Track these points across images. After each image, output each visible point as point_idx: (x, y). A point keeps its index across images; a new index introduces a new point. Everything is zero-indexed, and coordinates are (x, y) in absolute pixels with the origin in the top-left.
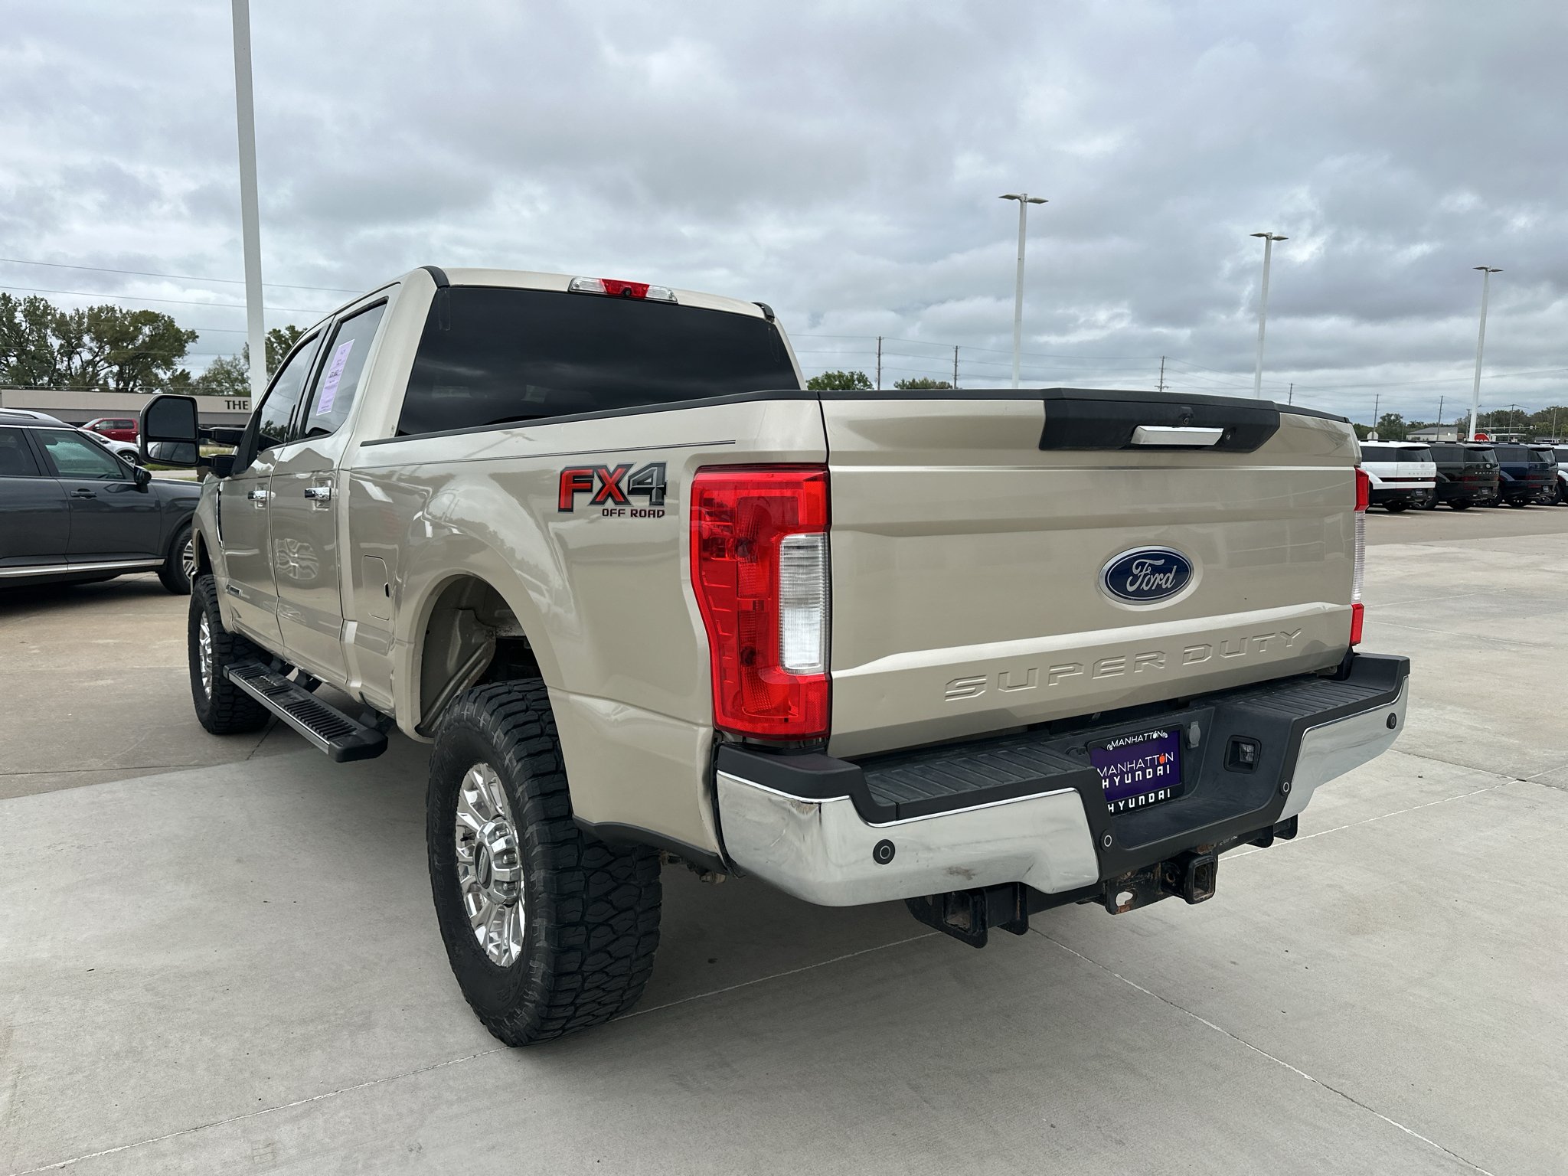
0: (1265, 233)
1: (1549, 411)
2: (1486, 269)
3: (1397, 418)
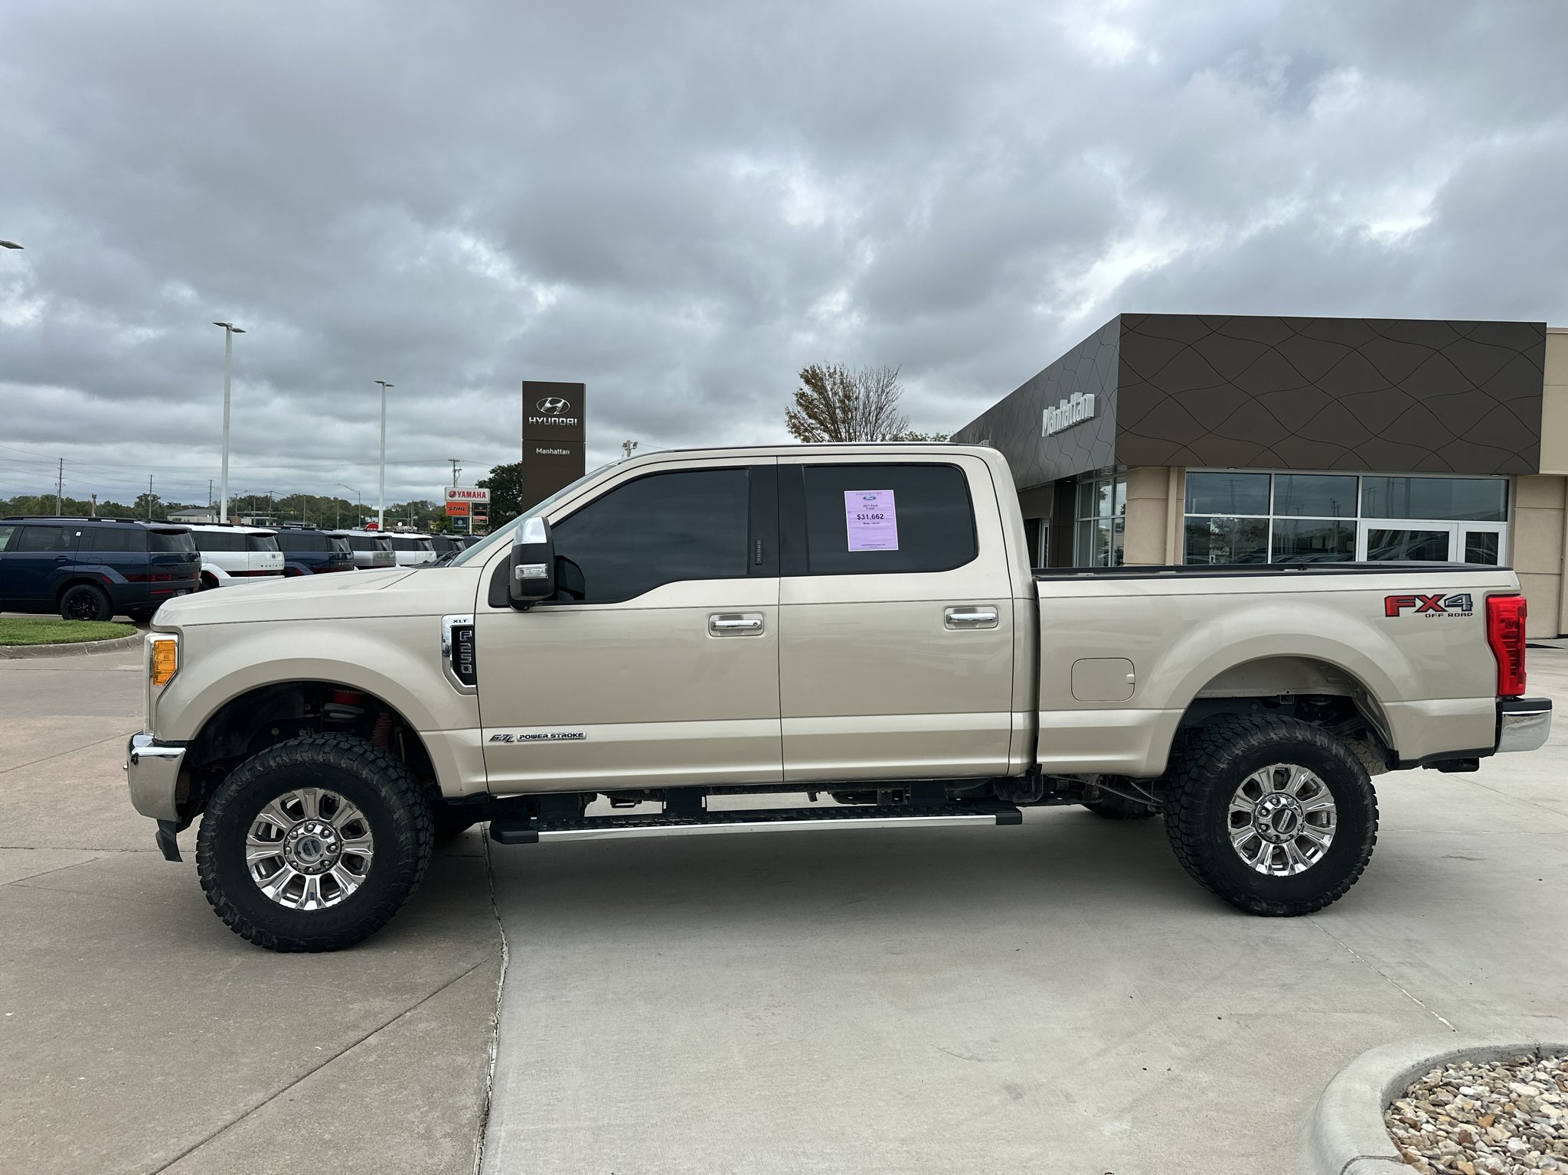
0: (226, 323)
1: (292, 498)
2: (383, 383)
3: (154, 498)
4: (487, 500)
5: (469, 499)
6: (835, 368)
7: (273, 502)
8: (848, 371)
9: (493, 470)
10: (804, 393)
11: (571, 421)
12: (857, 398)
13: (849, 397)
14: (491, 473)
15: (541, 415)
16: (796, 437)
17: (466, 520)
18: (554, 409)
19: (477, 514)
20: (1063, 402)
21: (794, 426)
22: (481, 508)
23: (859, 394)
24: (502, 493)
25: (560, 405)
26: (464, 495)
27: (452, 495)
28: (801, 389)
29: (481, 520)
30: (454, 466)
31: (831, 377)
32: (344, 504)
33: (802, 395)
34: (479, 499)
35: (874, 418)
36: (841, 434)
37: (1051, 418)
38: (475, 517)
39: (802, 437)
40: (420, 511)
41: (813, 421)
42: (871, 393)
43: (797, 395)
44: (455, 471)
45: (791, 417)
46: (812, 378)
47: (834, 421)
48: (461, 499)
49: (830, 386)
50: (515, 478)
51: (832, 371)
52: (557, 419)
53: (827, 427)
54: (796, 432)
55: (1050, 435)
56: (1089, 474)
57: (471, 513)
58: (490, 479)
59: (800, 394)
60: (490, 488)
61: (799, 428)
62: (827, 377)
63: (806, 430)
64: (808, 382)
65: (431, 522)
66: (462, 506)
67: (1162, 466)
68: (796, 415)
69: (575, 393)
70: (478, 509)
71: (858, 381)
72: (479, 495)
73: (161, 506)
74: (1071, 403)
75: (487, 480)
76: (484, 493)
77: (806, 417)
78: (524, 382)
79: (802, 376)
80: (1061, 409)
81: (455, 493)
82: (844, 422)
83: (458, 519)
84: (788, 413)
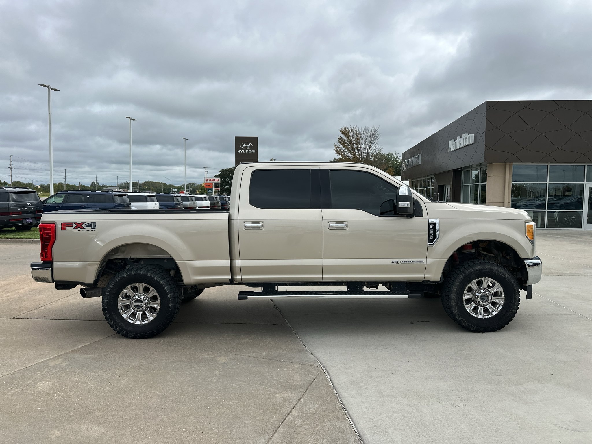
0: (130, 117)
1: (146, 182)
2: (185, 138)
3: (97, 183)
4: (219, 182)
5: (213, 182)
6: (354, 128)
7: (139, 184)
8: (359, 128)
9: (220, 171)
10: (341, 138)
11: (253, 151)
12: (362, 139)
13: (359, 139)
14: (219, 172)
15: (242, 149)
16: (338, 155)
17: (212, 190)
18: (247, 147)
19: (216, 187)
20: (459, 138)
21: (337, 151)
22: (217, 185)
23: (363, 137)
24: (223, 179)
25: (249, 145)
26: (211, 180)
27: (207, 180)
28: (340, 136)
29: (217, 190)
30: (206, 170)
31: (352, 131)
32: (165, 184)
33: (341, 139)
34: (216, 182)
35: (369, 147)
36: (356, 154)
37: (453, 144)
38: (215, 188)
39: (340, 155)
40: (192, 186)
41: (345, 149)
42: (368, 137)
43: (338, 138)
44: (206, 171)
45: (336, 148)
46: (345, 132)
47: (353, 148)
48: (210, 182)
49: (352, 135)
50: (228, 174)
51: (352, 129)
52: (248, 151)
53: (350, 151)
54: (338, 153)
55: (452, 151)
56: (468, 167)
57: (213, 187)
58: (219, 174)
59: (340, 138)
60: (220, 178)
61: (339, 152)
62: (351, 131)
63: (342, 152)
64: (343, 133)
65: (197, 190)
66: (210, 185)
67: (504, 162)
68: (338, 146)
69: (254, 141)
70: (216, 185)
71: (363, 132)
72: (216, 180)
73: (100, 186)
74: (463, 138)
75: (218, 175)
76: (218, 179)
77: (342, 147)
78: (235, 137)
79: (341, 131)
80: (458, 140)
81: (208, 179)
82: (357, 149)
83: (209, 189)
84: (335, 146)
